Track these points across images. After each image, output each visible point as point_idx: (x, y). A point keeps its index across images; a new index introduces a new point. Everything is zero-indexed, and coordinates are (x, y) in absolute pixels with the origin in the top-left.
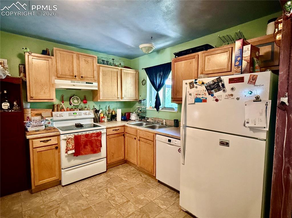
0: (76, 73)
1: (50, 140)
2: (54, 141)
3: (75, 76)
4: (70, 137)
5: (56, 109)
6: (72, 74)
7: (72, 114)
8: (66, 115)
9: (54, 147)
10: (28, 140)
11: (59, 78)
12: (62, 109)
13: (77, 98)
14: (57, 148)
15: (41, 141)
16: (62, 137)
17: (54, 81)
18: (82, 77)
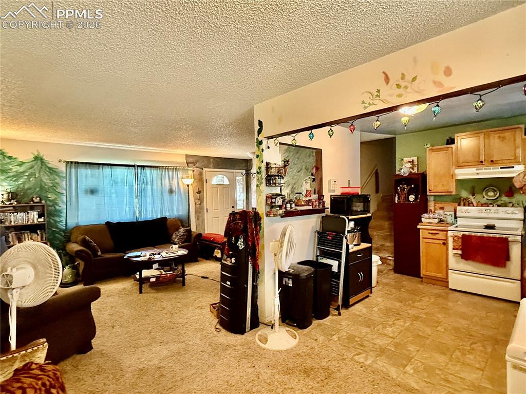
0: (482, 158)
1: (438, 234)
2: (441, 235)
3: (482, 162)
4: (458, 235)
5: (462, 203)
6: (477, 159)
7: (484, 211)
8: (473, 211)
9: (441, 242)
10: (419, 229)
11: (460, 167)
12: (470, 204)
13: (493, 189)
14: (444, 244)
15: (429, 233)
16: (450, 233)
17: (454, 171)
18: (492, 161)
